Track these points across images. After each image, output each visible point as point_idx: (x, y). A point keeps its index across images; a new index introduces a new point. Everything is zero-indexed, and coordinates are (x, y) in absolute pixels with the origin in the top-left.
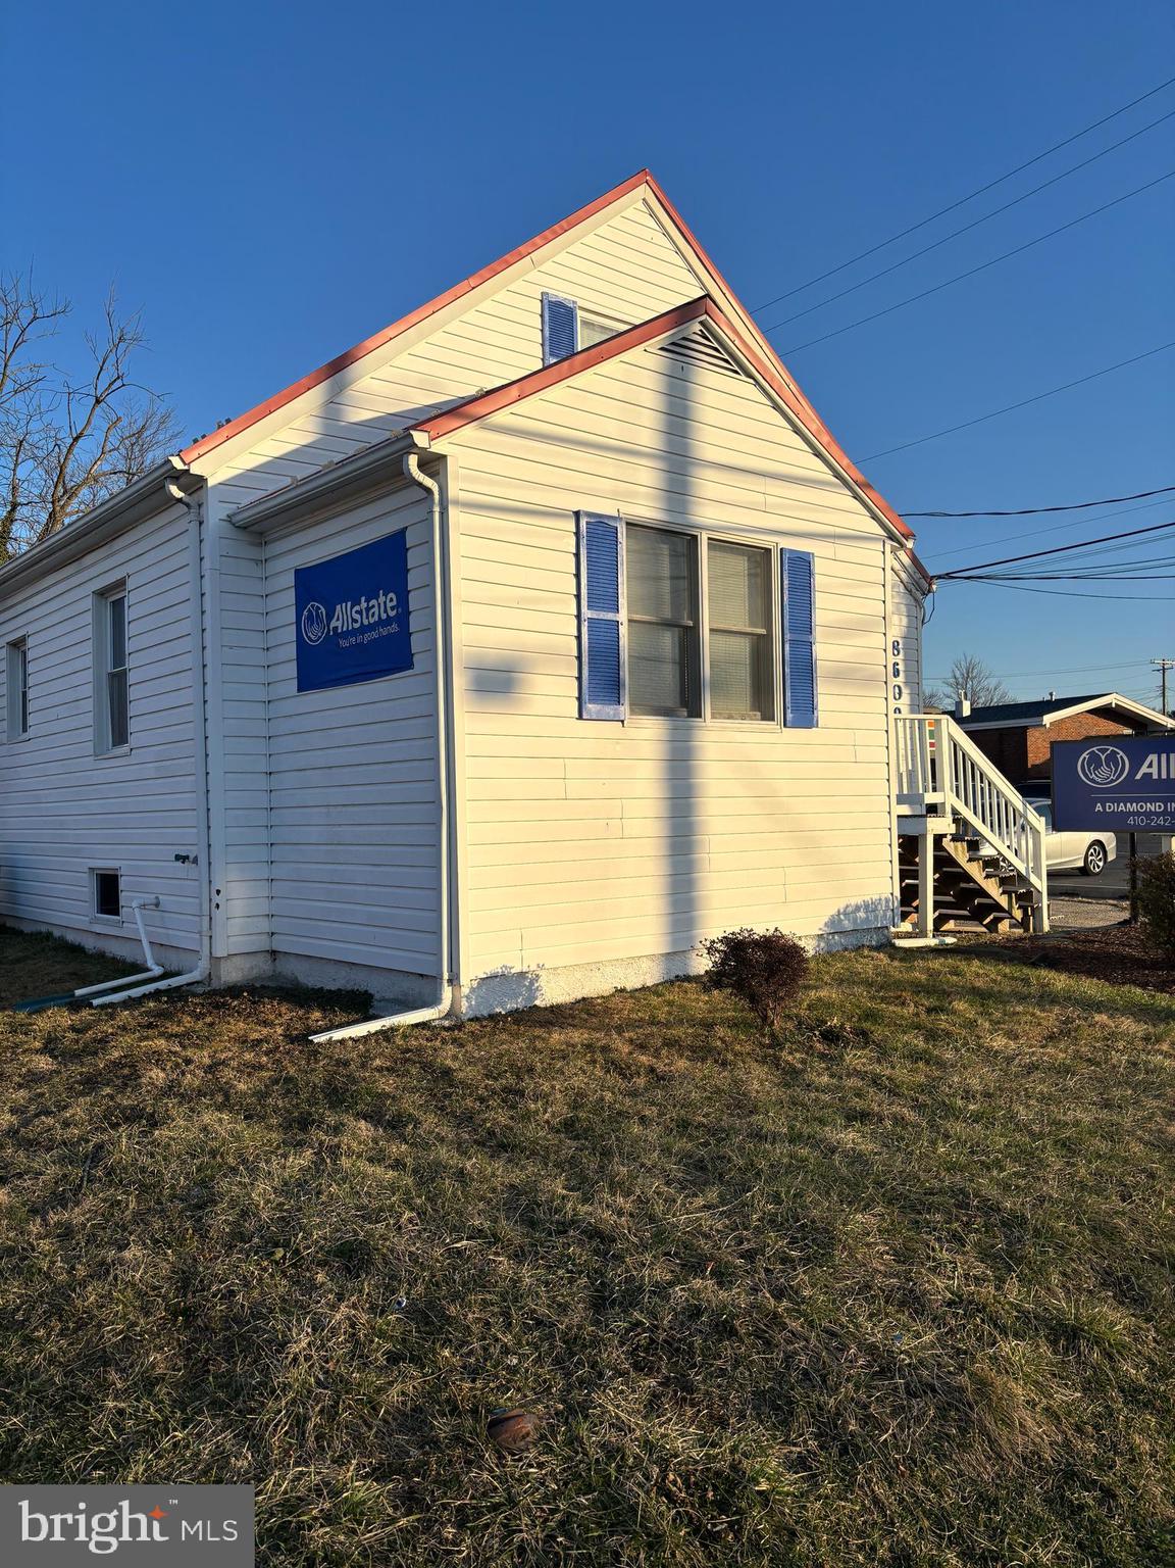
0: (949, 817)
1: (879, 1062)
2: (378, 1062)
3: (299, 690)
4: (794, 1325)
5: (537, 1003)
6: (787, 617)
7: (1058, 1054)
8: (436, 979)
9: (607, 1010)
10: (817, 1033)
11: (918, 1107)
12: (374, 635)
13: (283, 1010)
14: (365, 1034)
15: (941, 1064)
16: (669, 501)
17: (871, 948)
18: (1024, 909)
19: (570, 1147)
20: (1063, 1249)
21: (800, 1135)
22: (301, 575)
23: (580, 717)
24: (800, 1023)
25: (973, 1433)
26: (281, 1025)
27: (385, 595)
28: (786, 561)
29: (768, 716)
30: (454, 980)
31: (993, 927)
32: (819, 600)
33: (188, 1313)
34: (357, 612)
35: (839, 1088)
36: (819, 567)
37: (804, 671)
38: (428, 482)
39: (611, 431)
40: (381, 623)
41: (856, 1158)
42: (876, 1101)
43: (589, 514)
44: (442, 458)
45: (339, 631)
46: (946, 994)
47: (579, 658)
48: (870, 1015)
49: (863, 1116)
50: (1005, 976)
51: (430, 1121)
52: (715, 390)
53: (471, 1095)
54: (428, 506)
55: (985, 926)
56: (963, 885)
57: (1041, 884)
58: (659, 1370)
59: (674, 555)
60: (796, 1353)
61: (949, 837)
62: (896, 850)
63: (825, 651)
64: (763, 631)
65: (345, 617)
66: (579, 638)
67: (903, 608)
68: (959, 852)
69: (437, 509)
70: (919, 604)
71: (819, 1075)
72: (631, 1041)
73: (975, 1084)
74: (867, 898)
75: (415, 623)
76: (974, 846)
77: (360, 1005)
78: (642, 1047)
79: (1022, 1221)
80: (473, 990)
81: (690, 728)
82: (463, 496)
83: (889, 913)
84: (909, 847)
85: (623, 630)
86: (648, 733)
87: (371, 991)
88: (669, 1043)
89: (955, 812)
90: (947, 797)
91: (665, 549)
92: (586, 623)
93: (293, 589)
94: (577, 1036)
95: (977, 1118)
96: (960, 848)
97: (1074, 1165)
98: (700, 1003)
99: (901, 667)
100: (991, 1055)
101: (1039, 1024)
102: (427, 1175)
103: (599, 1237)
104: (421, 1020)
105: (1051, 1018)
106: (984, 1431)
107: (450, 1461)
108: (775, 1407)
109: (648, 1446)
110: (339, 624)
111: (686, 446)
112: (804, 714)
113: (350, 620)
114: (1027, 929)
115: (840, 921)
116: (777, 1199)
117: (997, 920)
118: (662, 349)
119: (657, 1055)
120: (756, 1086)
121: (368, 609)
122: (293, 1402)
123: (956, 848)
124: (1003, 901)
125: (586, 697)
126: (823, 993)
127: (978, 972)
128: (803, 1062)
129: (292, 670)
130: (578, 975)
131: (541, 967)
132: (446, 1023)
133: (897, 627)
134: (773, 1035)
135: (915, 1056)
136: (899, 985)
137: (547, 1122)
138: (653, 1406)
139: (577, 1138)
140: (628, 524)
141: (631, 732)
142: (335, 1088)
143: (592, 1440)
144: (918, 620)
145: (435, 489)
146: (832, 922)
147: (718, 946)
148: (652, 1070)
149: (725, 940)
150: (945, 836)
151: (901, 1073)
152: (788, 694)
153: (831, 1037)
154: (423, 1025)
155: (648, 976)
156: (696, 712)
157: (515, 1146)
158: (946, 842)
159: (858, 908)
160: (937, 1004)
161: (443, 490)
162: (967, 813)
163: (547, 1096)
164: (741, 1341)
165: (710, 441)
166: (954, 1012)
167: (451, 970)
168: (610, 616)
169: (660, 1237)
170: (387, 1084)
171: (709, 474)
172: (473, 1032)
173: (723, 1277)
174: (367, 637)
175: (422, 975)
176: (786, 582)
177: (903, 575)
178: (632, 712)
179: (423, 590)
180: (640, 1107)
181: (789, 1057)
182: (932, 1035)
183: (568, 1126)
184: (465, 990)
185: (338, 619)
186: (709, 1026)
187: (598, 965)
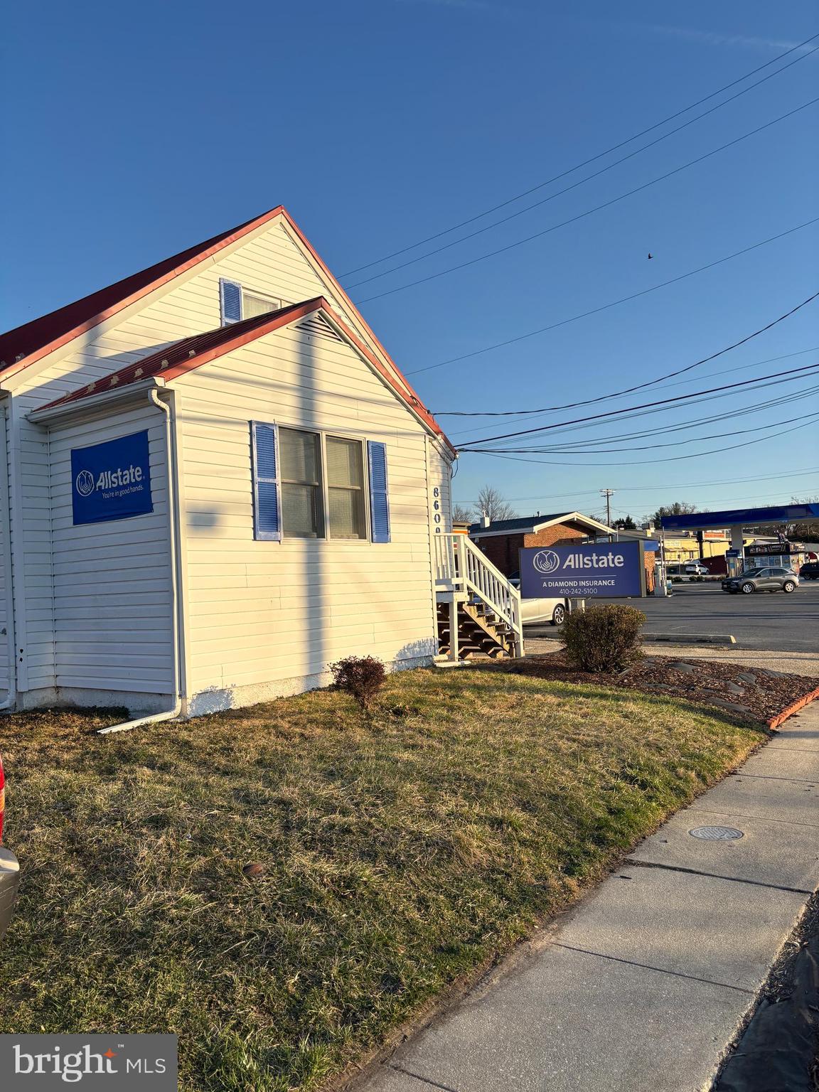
0: (466, 591)
1: (422, 722)
2: (144, 741)
3: (75, 524)
4: (377, 826)
5: (231, 707)
6: (372, 480)
7: (514, 714)
8: (171, 696)
9: (273, 708)
10: (391, 711)
11: (441, 741)
12: (127, 491)
13: (75, 718)
14: (131, 728)
15: (454, 722)
16: (304, 414)
17: (422, 668)
18: (510, 644)
19: (262, 771)
20: (500, 792)
21: (381, 756)
22: (75, 453)
23: (255, 539)
24: (382, 707)
25: (454, 858)
26: (76, 726)
27: (134, 468)
28: (370, 448)
29: (363, 536)
30: (183, 695)
31: (494, 655)
32: (390, 470)
33: (78, 851)
34: (115, 477)
35: (402, 736)
36: (389, 451)
37: (382, 511)
38: (163, 405)
39: (269, 374)
40: (131, 484)
41: (408, 763)
42: (420, 739)
43: (258, 423)
44: (172, 391)
45: (103, 488)
46: (460, 689)
47: (253, 505)
48: (419, 701)
49: (414, 747)
50: (492, 678)
51: (183, 765)
52: (328, 351)
53: (203, 752)
54: (164, 419)
55: (489, 655)
56: (476, 631)
57: (519, 630)
58: (317, 849)
59: (307, 444)
60: (378, 836)
61: (466, 603)
62: (436, 612)
63: (393, 499)
64: (359, 488)
65: (106, 480)
66: (253, 493)
67: (440, 469)
68: (472, 612)
69: (169, 421)
70: (449, 466)
71: (391, 730)
72: (289, 722)
73: (470, 729)
74: (419, 640)
75: (154, 485)
76: (480, 608)
77: (123, 714)
78: (296, 724)
79: (484, 784)
80: (193, 701)
81: (318, 544)
82: (184, 413)
83: (433, 648)
84: (444, 610)
85: (279, 488)
86: (294, 548)
87: (127, 706)
88: (311, 721)
89: (468, 588)
90: (465, 580)
91: (301, 441)
92: (257, 485)
93: (70, 462)
94: (258, 722)
95: (469, 743)
96: (472, 610)
97: (511, 760)
98: (327, 701)
99: (439, 504)
100: (480, 717)
101: (507, 701)
102: (188, 787)
103: (282, 803)
104: (162, 719)
105: (513, 698)
106: (458, 856)
107: (227, 883)
108: (370, 855)
109: (314, 871)
110: (103, 484)
111: (311, 383)
112: (382, 534)
113: (110, 482)
114: (512, 656)
115: (405, 653)
116: (370, 782)
117: (496, 651)
118: (297, 327)
119: (304, 727)
120: (359, 737)
121: (122, 476)
122: (148, 872)
123: (470, 610)
124: (498, 640)
125: (258, 527)
126: (395, 691)
127: (479, 677)
128: (384, 726)
129: (70, 511)
130: (255, 690)
131: (234, 686)
132: (179, 720)
133: (436, 480)
134: (368, 714)
135: (440, 719)
136: (435, 685)
137: (248, 761)
138: (315, 860)
139: (265, 767)
140: (279, 427)
141: (286, 548)
142: (124, 754)
143: (290, 872)
144: (448, 475)
145: (168, 409)
146: (400, 654)
147: (337, 667)
148: (302, 735)
149: (341, 663)
150: (464, 602)
151: (434, 727)
152: (374, 524)
153: (398, 712)
154: (166, 722)
155: (296, 689)
156: (322, 535)
157: (233, 772)
158: (465, 606)
159: (415, 645)
160: (455, 693)
161: (172, 410)
162: (476, 589)
163: (245, 750)
164: (354, 834)
165: (325, 380)
166: (463, 697)
167: (180, 689)
168: (271, 480)
169: (313, 801)
170: (153, 750)
171: (325, 398)
172: (196, 724)
173: (344, 812)
174: (122, 493)
175: (161, 694)
176: (371, 460)
177: (440, 449)
178: (285, 536)
179: (158, 466)
180: (297, 751)
181: (377, 724)
182: (451, 709)
183: (259, 762)
184: (189, 701)
185: (102, 481)
186: (333, 712)
187: (266, 684)
